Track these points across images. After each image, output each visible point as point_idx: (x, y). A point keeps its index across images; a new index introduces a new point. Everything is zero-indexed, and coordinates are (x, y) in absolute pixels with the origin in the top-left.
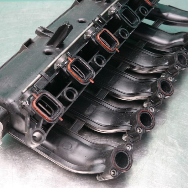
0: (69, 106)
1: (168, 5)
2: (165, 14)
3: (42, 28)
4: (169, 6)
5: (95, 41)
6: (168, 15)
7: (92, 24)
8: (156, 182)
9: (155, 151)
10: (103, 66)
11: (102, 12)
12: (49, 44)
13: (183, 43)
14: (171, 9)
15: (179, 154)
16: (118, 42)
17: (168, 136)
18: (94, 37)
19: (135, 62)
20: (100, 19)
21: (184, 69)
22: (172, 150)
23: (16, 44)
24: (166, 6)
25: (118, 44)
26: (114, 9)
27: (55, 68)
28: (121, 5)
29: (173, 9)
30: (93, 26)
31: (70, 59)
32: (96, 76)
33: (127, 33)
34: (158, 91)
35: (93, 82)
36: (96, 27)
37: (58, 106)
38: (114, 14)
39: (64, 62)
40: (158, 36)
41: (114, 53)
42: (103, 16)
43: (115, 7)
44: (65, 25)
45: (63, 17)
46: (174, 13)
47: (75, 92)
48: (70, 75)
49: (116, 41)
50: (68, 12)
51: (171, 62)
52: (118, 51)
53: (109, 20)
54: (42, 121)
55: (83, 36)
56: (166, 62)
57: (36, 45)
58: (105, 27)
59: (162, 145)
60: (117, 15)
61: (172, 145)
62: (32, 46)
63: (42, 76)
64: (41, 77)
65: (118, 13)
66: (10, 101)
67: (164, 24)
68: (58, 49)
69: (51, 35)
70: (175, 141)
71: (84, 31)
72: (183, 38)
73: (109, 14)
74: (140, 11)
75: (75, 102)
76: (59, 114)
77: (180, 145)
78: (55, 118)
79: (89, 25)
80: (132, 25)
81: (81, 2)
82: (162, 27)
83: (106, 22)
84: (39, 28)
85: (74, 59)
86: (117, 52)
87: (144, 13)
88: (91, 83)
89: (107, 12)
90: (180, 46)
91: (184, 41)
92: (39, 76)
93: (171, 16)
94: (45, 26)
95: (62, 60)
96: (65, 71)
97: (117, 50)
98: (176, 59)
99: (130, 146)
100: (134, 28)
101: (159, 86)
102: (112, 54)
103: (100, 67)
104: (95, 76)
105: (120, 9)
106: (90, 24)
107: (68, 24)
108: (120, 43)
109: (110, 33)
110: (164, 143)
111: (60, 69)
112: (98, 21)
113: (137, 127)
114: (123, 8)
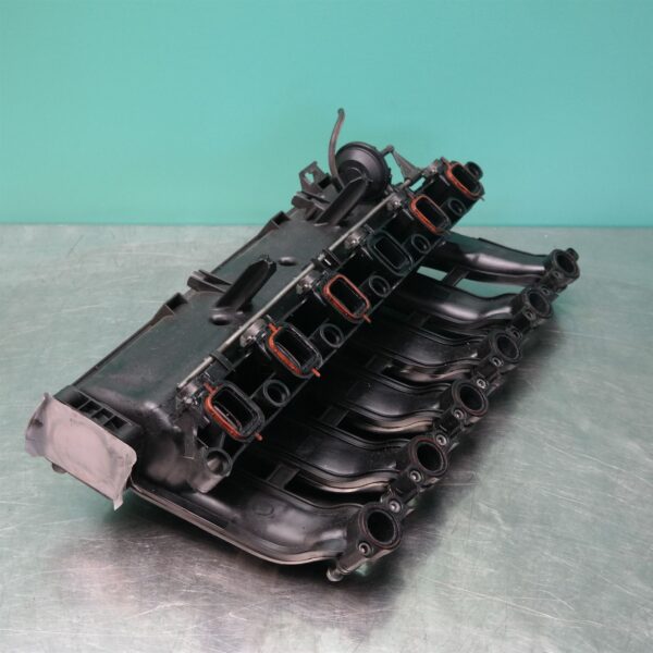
0: (274, 416)
1: (477, 237)
2: (471, 256)
3: (202, 273)
4: (480, 239)
5: (321, 296)
6: (477, 258)
7: (311, 266)
8: (454, 585)
9: (450, 531)
10: (339, 346)
11: (331, 245)
12: (220, 304)
13: (511, 317)
14: (484, 245)
15: (504, 536)
16: (367, 301)
17: (480, 504)
18: (318, 290)
19: (404, 354)
20: (328, 257)
21: (511, 367)
22: (488, 528)
23: (119, 320)
24: (474, 239)
25: (368, 306)
26: (358, 238)
27: (243, 343)
28: (372, 231)
29: (489, 246)
30: (315, 269)
31: (273, 328)
32: (325, 365)
33: (386, 286)
34: (455, 406)
35: (318, 375)
36: (321, 272)
37: (254, 412)
38: (358, 247)
39: (260, 333)
40: (454, 302)
41: (360, 322)
42: (335, 251)
43: (360, 234)
44: (263, 262)
45: (241, 255)
46: (489, 253)
47: (284, 392)
48: (274, 358)
49: (364, 301)
50: (256, 245)
51: (484, 351)
52: (369, 320)
53: (347, 260)
54: (223, 437)
55: (294, 287)
56: (472, 353)
57: (192, 307)
58: (340, 272)
59: (467, 520)
60: (364, 250)
61: (489, 519)
62: (183, 309)
63: (215, 359)
64: (212, 363)
65: (365, 246)
66: (151, 406)
67: (468, 277)
68: (240, 313)
69: (224, 289)
70: (495, 512)
71: (296, 279)
72: (509, 305)
73: (347, 246)
74: (413, 243)
75: (284, 408)
76: (256, 426)
77: (504, 520)
78: (249, 433)
79: (303, 269)
80: (397, 271)
81: (283, 224)
82: (465, 284)
83: (341, 264)
84: (195, 273)
85: (280, 328)
86: (366, 321)
87: (421, 248)
88: (315, 376)
89: (342, 244)
90: (503, 322)
91: (513, 312)
92: (209, 359)
93: (486, 260)
94: (209, 270)
95: (255, 330)
96: (264, 349)
97: (366, 317)
98: (494, 346)
99: (397, 505)
100: (400, 278)
101: (456, 397)
102: (355, 325)
103: (332, 349)
104: (322, 363)
105: (370, 237)
106: (306, 267)
107: (268, 259)
108: (373, 304)
109: (351, 284)
110: (470, 517)
111: (253, 346)
112: (323, 261)
113: (412, 470)
114: (376, 236)
